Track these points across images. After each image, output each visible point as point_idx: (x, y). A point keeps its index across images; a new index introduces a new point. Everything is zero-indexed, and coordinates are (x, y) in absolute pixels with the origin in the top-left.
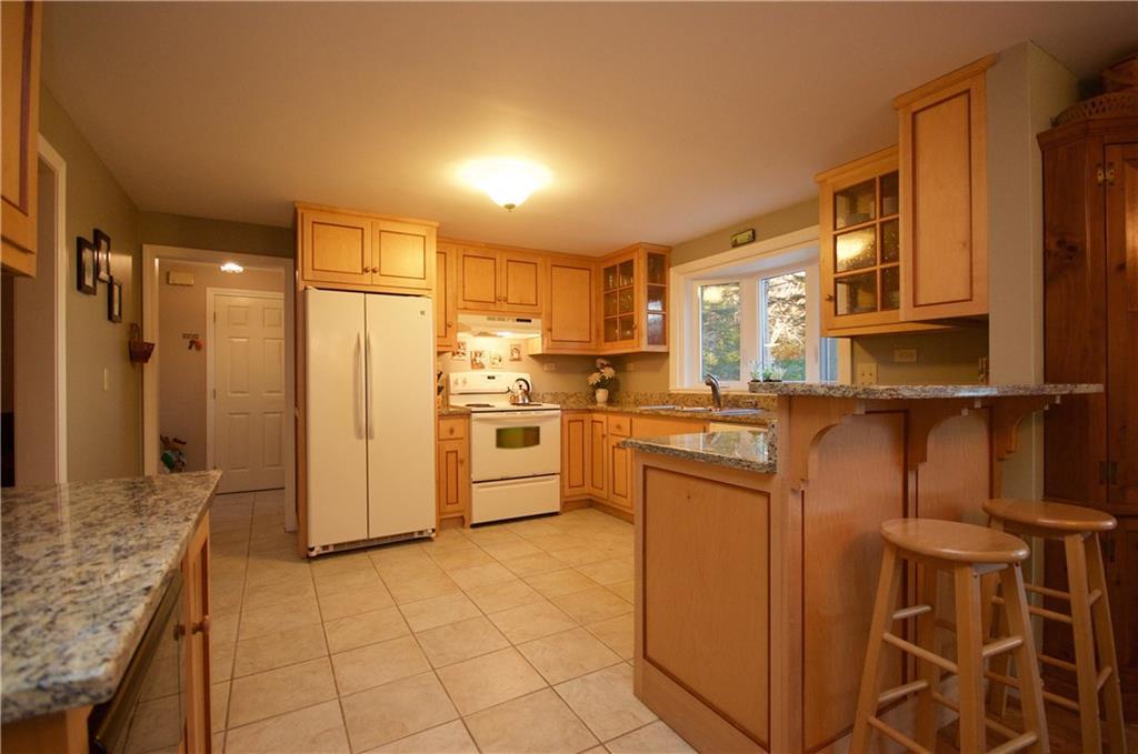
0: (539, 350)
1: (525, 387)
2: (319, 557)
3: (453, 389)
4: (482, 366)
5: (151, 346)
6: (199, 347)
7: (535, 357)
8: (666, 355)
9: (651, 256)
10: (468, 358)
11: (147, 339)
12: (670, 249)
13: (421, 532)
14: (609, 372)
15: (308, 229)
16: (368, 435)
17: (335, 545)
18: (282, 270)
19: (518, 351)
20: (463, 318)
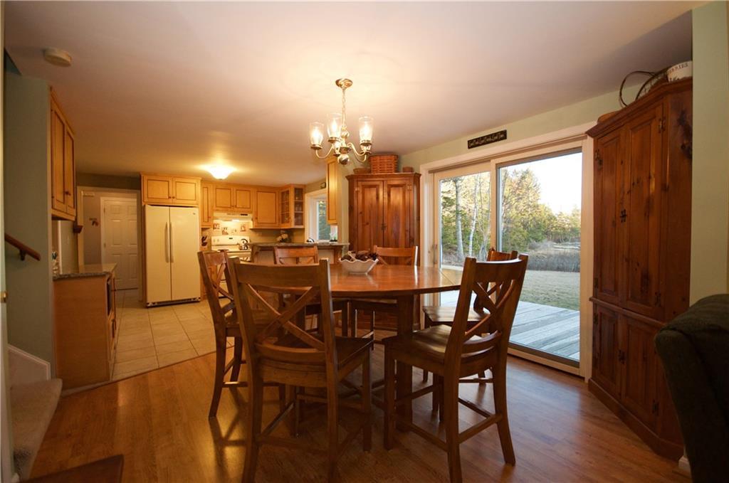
0: (252, 227)
1: (245, 242)
2: (151, 307)
3: (213, 243)
4: (227, 234)
5: (81, 227)
6: (97, 224)
7: (251, 229)
8: (303, 230)
9: (296, 189)
10: (220, 230)
11: (79, 224)
12: (305, 186)
13: (194, 299)
14: (285, 236)
15: (145, 182)
16: (171, 261)
17: (158, 303)
18: (135, 195)
19: (244, 227)
20: (216, 214)
